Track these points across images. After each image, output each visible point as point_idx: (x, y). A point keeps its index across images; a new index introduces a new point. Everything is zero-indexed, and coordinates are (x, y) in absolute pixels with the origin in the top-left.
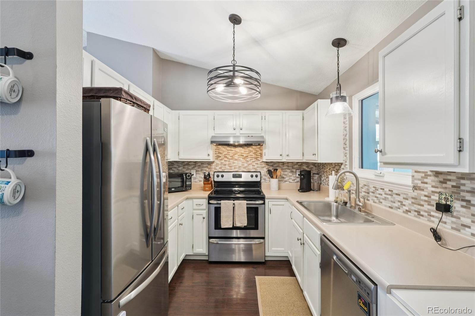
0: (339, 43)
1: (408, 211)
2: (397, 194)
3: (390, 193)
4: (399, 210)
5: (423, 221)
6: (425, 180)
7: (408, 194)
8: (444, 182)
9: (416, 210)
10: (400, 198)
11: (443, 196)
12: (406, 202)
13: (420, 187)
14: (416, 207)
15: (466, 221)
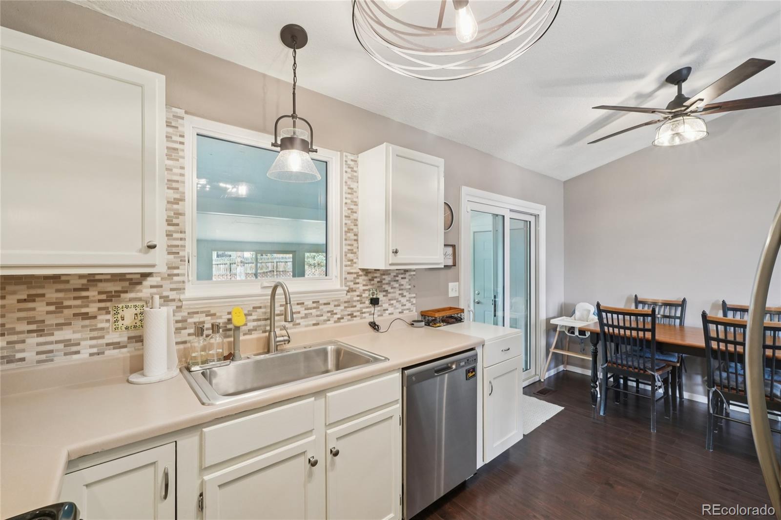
1: (340, 319)
2: (325, 304)
4: (328, 322)
5: (356, 321)
6: (357, 281)
7: (339, 300)
8: (371, 280)
9: (349, 313)
10: (328, 308)
11: (371, 292)
12: (338, 310)
13: (352, 288)
14: (350, 310)
15: (385, 306)
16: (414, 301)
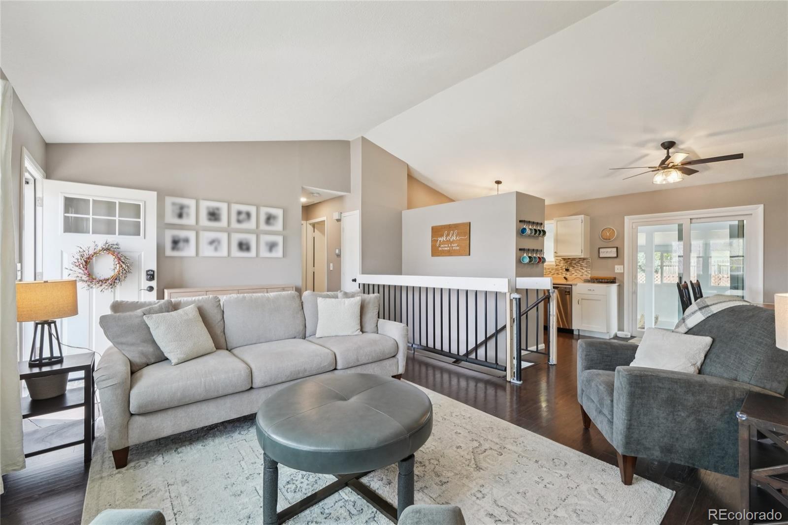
1: (553, 274)
5: (560, 276)
6: (560, 262)
7: (553, 268)
8: (567, 262)
11: (566, 266)
12: (552, 271)
13: (558, 265)
14: (557, 272)
15: (573, 272)
16: (590, 272)
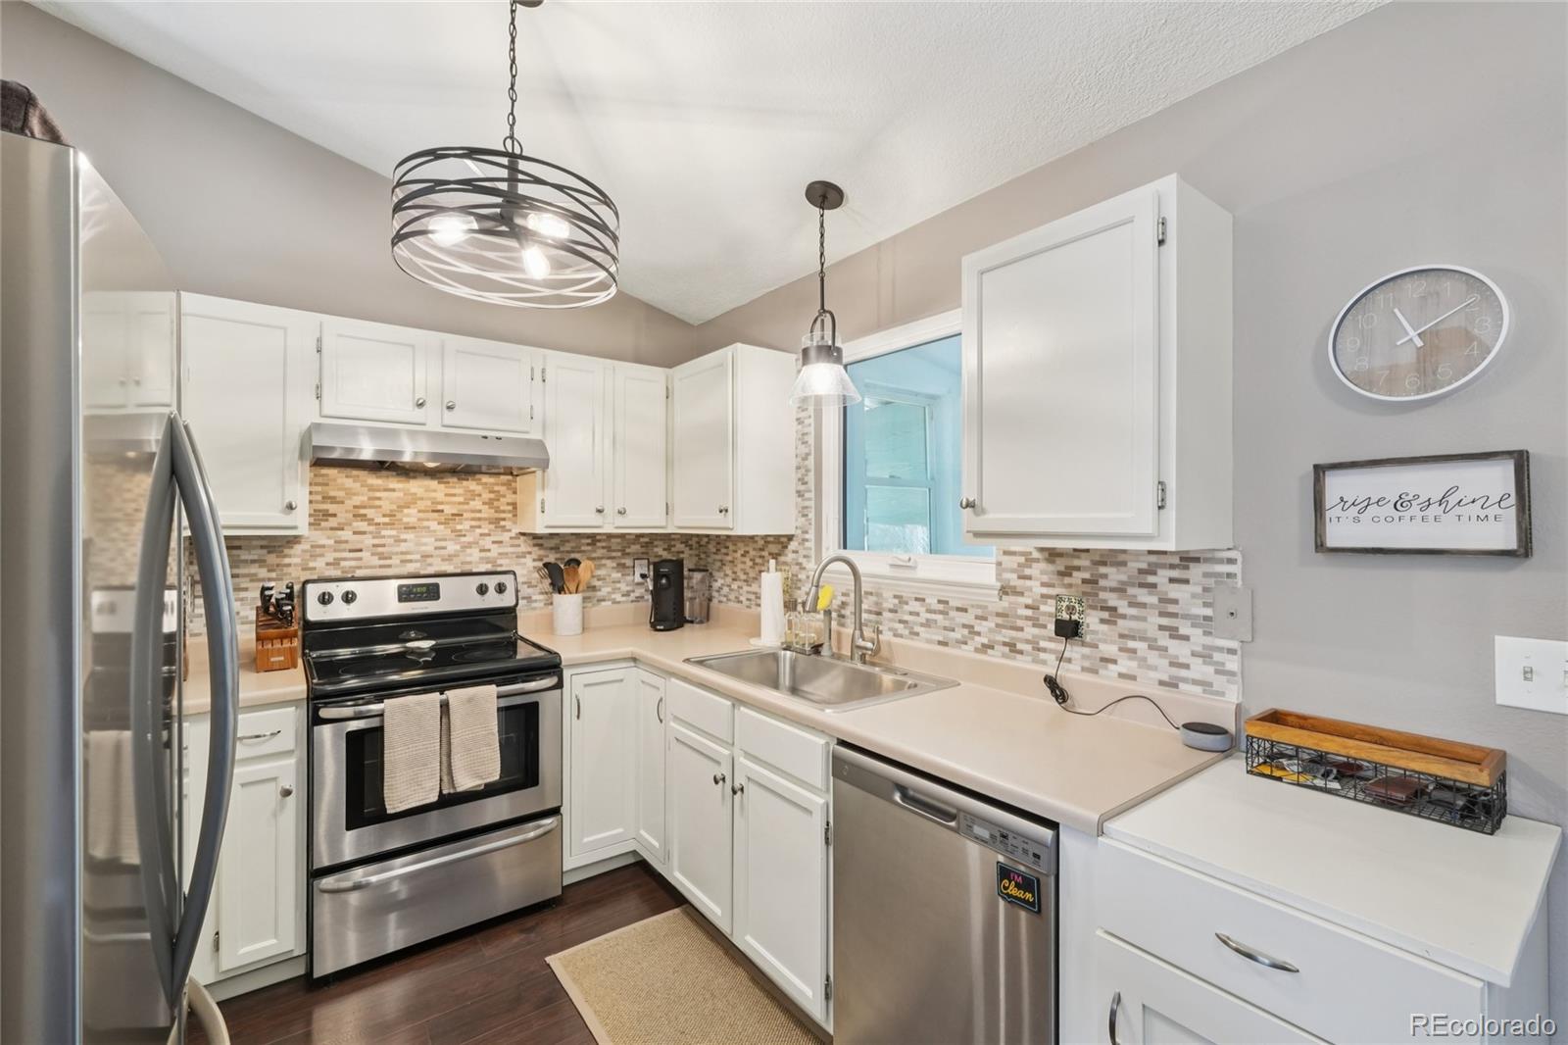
0: (825, 195)
1: (986, 647)
2: (959, 609)
3: (941, 607)
4: (963, 646)
5: (1022, 663)
6: (1027, 571)
7: (986, 607)
8: (1066, 573)
9: (1007, 640)
10: (968, 618)
11: (1065, 604)
12: (981, 627)
13: (1015, 587)
14: (1007, 635)
15: (1109, 649)
16: (1232, 664)
